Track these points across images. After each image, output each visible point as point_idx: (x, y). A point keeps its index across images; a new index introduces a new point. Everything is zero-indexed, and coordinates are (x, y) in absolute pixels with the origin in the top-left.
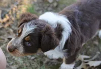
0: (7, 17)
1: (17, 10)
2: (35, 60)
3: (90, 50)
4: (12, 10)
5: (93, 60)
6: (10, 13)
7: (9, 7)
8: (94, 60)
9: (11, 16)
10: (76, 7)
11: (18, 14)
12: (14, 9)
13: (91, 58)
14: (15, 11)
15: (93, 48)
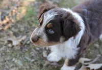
0: (7, 19)
1: (17, 12)
2: (35, 63)
3: (91, 53)
4: (12, 12)
5: (93, 63)
6: (10, 15)
7: (9, 9)
8: (95, 63)
9: (11, 18)
10: (84, 7)
11: (18, 15)
12: (14, 11)
13: (91, 61)
14: (15, 12)
15: (93, 51)
